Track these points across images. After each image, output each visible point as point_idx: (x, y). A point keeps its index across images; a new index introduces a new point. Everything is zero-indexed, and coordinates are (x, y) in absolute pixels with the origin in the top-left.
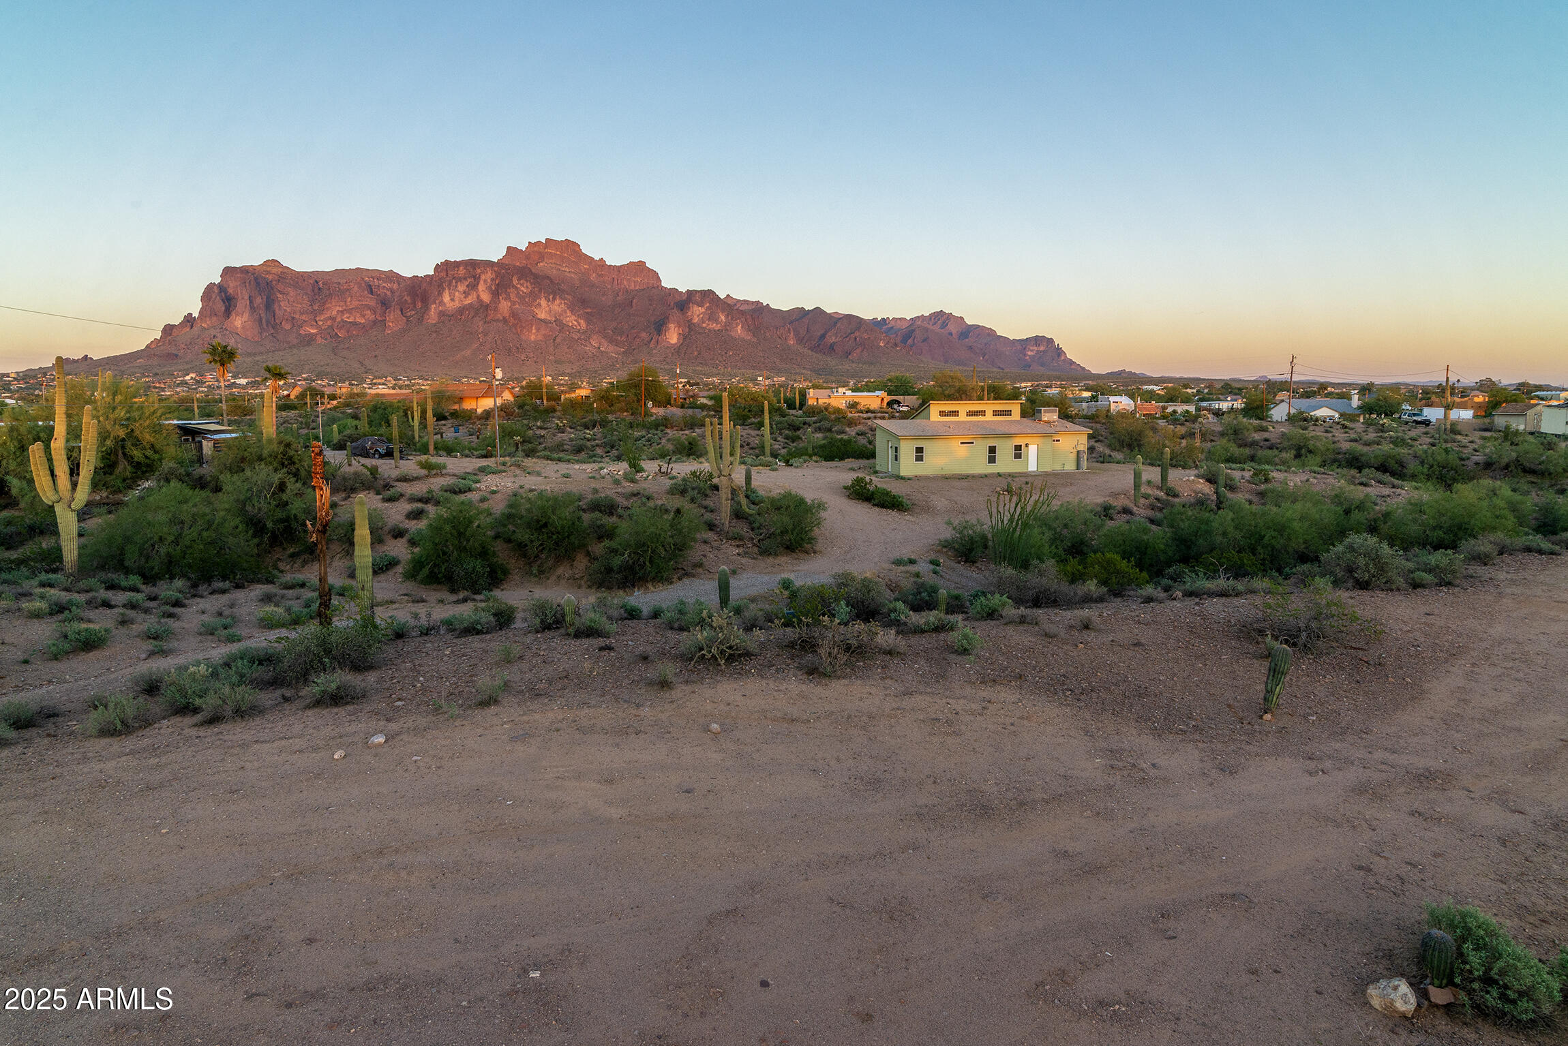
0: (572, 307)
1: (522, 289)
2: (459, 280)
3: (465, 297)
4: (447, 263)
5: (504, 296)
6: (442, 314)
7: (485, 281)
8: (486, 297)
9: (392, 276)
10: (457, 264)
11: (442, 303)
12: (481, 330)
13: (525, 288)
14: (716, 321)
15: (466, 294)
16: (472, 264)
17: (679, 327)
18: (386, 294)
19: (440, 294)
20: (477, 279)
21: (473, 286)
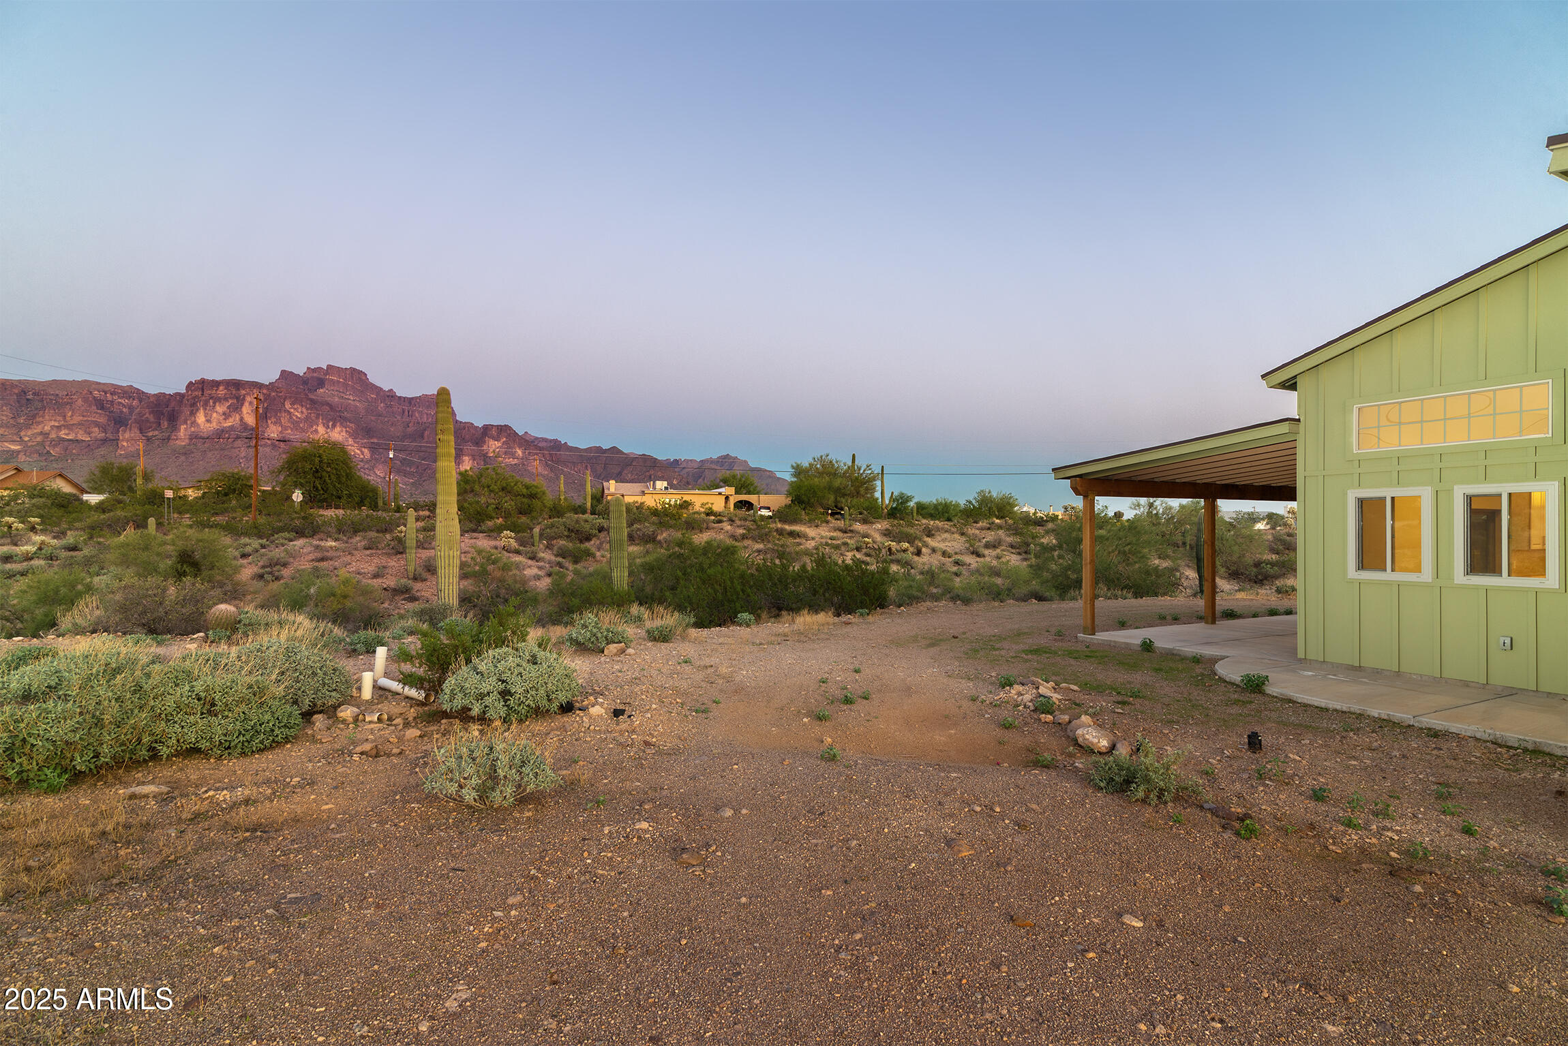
0: (354, 435)
1: (296, 413)
2: (218, 400)
3: (225, 419)
4: (203, 382)
5: (273, 420)
6: (194, 437)
7: (251, 403)
8: (250, 420)
9: (131, 393)
10: (216, 384)
11: (194, 423)
12: (243, 454)
13: (299, 413)
14: (513, 456)
15: (226, 416)
16: (236, 385)
17: (474, 460)
18: (122, 412)
19: (193, 413)
20: (240, 401)
21: (236, 408)
